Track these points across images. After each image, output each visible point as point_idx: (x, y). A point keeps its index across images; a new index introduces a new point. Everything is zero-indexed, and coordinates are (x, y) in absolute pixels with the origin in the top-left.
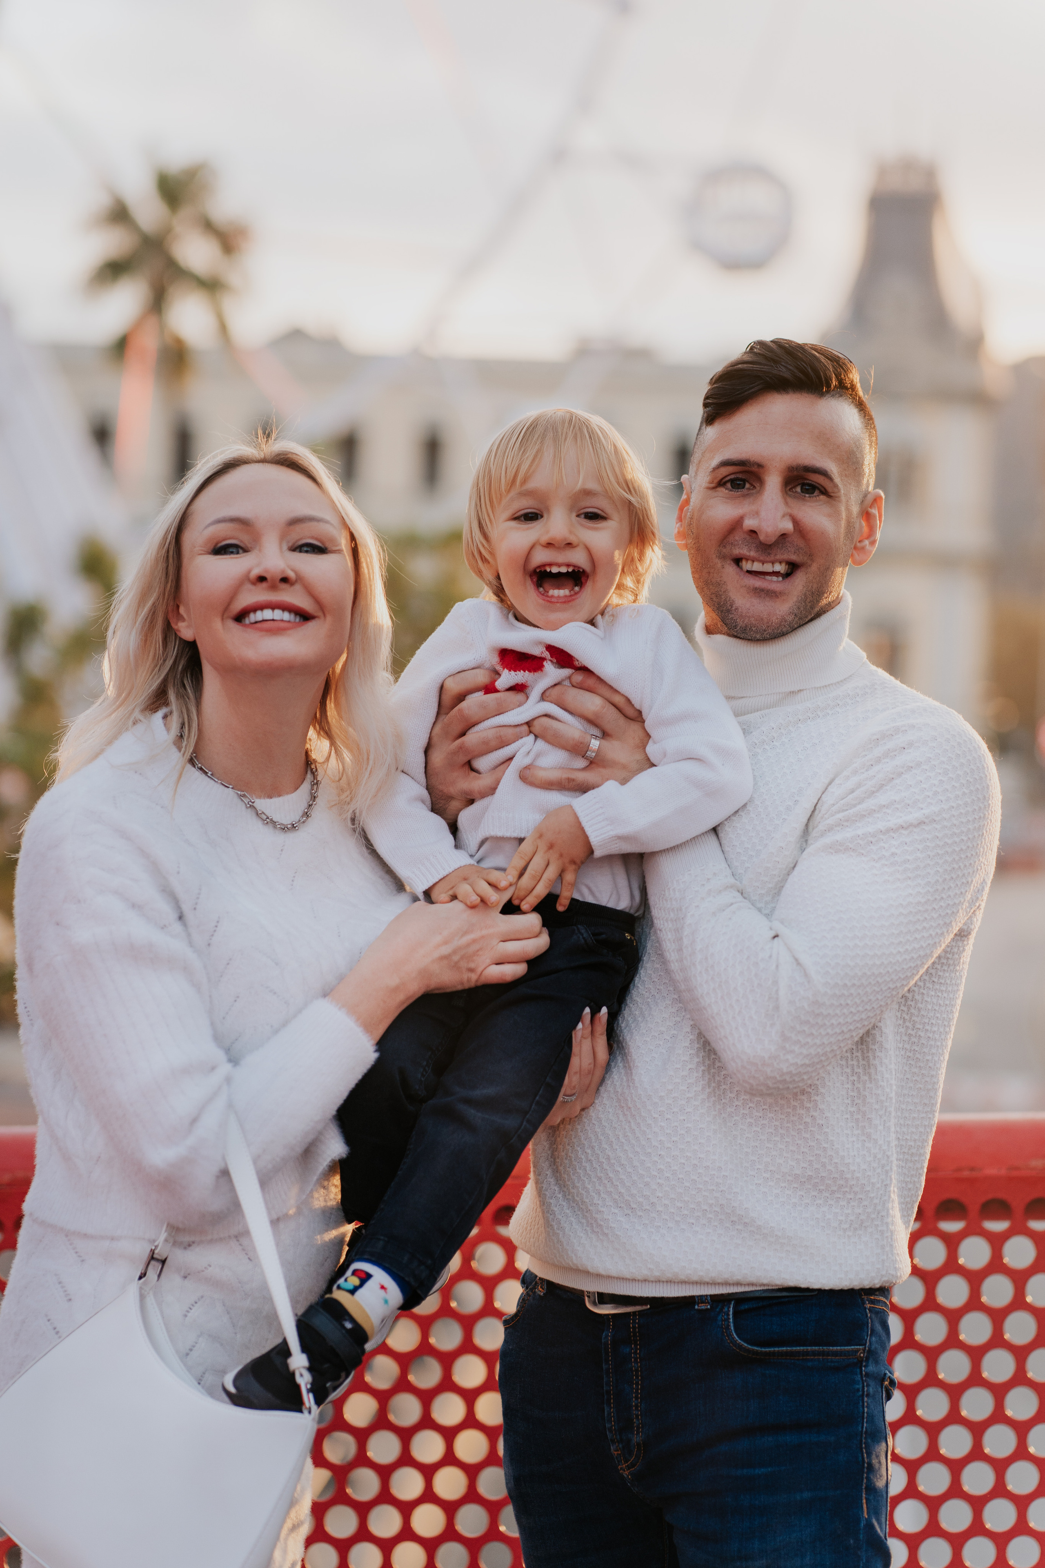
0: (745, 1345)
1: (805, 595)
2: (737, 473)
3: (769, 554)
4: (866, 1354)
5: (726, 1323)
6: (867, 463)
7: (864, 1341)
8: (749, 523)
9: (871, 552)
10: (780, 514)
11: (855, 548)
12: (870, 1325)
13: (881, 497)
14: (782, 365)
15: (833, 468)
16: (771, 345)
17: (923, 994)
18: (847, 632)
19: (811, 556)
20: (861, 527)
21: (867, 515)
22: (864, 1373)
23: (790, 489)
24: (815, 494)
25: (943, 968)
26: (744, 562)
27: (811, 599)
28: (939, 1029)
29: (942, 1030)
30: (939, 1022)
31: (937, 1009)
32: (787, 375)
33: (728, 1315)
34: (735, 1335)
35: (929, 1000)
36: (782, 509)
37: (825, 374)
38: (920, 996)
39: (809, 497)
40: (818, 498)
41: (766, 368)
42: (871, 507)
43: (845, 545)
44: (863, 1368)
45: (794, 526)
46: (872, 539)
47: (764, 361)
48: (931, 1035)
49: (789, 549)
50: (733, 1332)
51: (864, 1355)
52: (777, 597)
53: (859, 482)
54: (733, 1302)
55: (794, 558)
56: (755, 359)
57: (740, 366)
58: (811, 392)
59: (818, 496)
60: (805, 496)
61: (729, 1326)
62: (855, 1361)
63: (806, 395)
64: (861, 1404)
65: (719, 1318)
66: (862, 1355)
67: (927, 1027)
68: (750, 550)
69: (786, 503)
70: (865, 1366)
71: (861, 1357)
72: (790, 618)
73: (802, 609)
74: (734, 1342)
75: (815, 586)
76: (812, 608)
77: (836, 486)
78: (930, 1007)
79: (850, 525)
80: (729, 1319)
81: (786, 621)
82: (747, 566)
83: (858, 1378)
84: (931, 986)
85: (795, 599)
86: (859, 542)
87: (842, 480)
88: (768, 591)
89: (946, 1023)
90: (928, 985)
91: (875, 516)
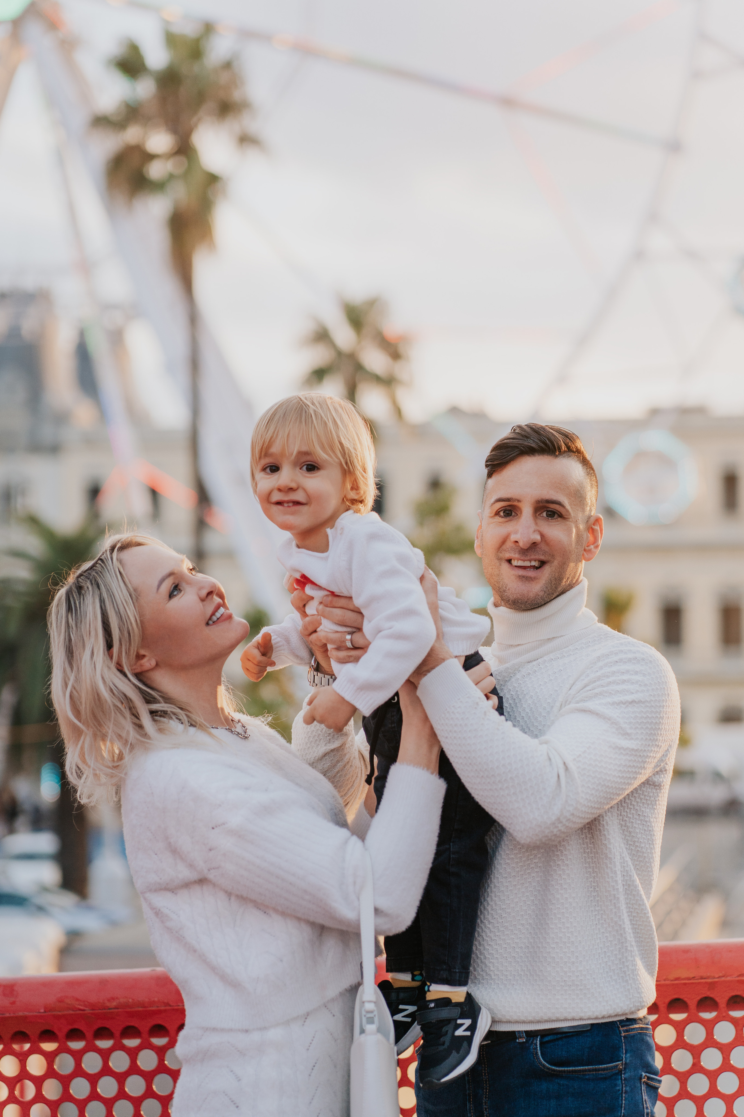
0: (547, 1065)
1: (551, 580)
2: (506, 506)
3: (527, 555)
4: (623, 1066)
5: (536, 1051)
6: (589, 497)
7: (621, 1058)
8: (513, 538)
9: (595, 553)
10: (532, 530)
11: (585, 550)
12: (624, 1047)
13: (600, 519)
14: (531, 439)
15: (566, 502)
16: (525, 427)
17: (632, 822)
18: (585, 603)
19: (553, 556)
20: (588, 537)
21: (591, 529)
22: (623, 1078)
23: (539, 515)
24: (555, 517)
25: (644, 806)
26: (513, 562)
27: (555, 582)
28: (645, 845)
29: (647, 846)
30: (645, 841)
31: (643, 832)
32: (533, 445)
33: (537, 1045)
34: (541, 1059)
35: (637, 826)
36: (533, 527)
37: (558, 444)
38: (631, 824)
39: (551, 519)
40: (556, 520)
41: (521, 442)
42: (594, 524)
43: (577, 549)
44: (623, 1075)
45: (541, 538)
46: (596, 544)
47: (521, 438)
48: (639, 849)
49: (539, 552)
50: (540, 1056)
51: (622, 1066)
52: (533, 580)
53: (583, 510)
54: (539, 1037)
55: (542, 558)
56: (515, 436)
57: (505, 441)
58: (550, 455)
59: (557, 518)
60: (549, 519)
61: (537, 1052)
62: (617, 1072)
63: (547, 457)
64: (620, 1098)
65: (531, 1048)
66: (621, 1067)
67: (637, 844)
68: (515, 553)
69: (536, 524)
70: (624, 1074)
71: (620, 1068)
72: (542, 594)
73: (549, 588)
74: (541, 1063)
75: (557, 574)
76: (556, 588)
77: (567, 511)
78: (638, 831)
79: (579, 536)
80: (537, 1048)
81: (539, 595)
82: (515, 563)
83: (619, 1082)
84: (638, 818)
85: (544, 582)
86: (587, 546)
87: (571, 507)
88: (527, 577)
89: (650, 842)
90: (635, 816)
91: (597, 530)
